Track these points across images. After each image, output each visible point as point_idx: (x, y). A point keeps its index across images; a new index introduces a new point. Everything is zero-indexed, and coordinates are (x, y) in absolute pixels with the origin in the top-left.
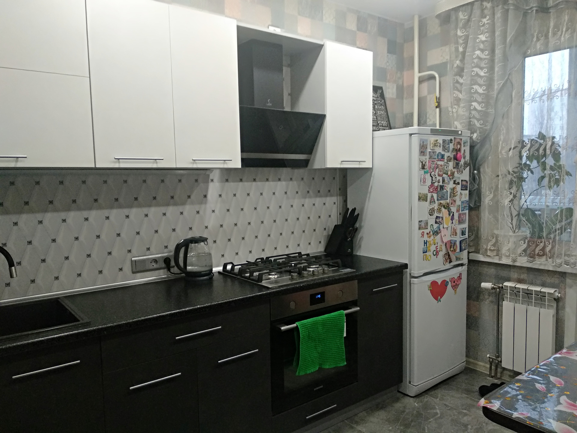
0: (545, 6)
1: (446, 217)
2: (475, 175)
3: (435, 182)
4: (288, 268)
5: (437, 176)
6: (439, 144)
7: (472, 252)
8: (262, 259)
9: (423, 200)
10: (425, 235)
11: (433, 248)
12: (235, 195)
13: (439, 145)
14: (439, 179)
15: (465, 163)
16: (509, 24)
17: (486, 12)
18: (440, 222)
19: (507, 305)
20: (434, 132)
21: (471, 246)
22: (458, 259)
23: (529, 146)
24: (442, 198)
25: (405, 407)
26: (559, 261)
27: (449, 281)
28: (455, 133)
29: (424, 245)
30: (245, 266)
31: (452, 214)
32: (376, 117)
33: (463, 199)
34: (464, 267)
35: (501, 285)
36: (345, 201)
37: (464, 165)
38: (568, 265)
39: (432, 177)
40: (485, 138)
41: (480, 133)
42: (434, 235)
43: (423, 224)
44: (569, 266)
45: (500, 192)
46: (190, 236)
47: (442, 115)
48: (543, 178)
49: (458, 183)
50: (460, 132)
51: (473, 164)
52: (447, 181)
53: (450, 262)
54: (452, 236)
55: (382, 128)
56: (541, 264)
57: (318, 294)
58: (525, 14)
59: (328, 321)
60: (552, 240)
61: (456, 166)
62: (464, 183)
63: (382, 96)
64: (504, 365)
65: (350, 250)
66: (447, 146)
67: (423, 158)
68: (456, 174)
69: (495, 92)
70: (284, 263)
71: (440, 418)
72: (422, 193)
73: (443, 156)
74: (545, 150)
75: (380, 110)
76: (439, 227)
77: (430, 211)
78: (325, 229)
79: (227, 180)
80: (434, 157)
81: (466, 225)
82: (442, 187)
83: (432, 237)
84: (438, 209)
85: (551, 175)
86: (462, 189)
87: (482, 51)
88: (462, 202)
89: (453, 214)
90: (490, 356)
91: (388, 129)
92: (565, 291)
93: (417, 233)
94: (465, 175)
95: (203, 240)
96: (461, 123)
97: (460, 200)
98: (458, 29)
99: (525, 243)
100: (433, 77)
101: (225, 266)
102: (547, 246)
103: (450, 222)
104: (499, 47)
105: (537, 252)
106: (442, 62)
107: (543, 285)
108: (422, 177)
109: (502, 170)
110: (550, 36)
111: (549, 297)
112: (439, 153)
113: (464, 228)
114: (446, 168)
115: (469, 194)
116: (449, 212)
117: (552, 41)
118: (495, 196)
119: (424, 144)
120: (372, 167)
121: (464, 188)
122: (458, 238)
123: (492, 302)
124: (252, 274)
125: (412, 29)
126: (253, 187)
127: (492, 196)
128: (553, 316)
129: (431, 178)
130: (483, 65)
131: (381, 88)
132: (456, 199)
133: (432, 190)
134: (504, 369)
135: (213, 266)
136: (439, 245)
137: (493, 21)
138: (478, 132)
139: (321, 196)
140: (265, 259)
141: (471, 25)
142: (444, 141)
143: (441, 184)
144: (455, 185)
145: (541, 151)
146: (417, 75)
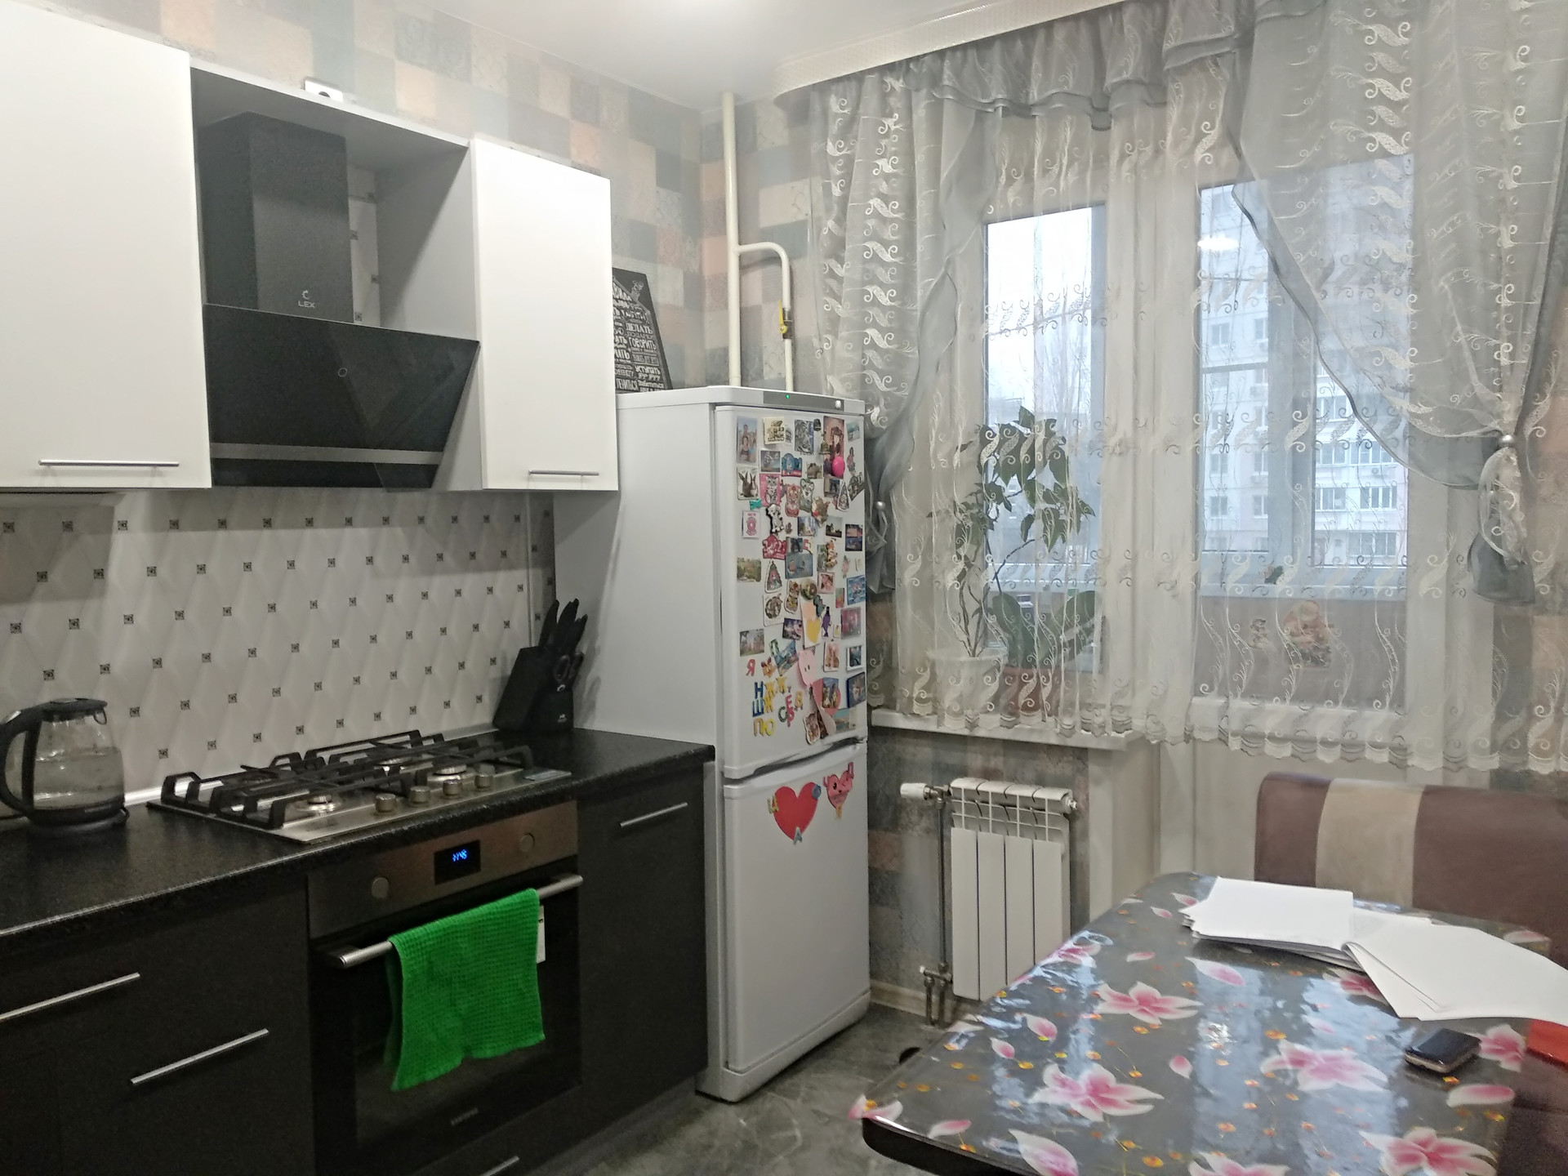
0: (1023, 101)
1: (809, 621)
2: (879, 513)
3: (778, 529)
4: (370, 781)
5: (783, 514)
6: (784, 433)
7: (879, 707)
8: (294, 757)
9: (749, 577)
10: (758, 668)
11: (778, 701)
12: (202, 569)
13: (785, 436)
14: (790, 524)
15: (854, 481)
16: (943, 137)
17: (892, 100)
18: (794, 633)
19: (960, 837)
20: (774, 401)
21: (875, 693)
22: (841, 726)
23: (996, 440)
24: (798, 571)
25: (712, 1134)
26: (1067, 721)
27: (821, 785)
28: (827, 404)
29: (756, 694)
30: (234, 781)
31: (824, 612)
32: (631, 354)
33: (852, 574)
34: (858, 746)
35: (945, 788)
36: (551, 582)
37: (851, 487)
38: (1087, 731)
39: (771, 518)
40: (899, 420)
41: (886, 406)
42: (781, 668)
43: (751, 641)
44: (1090, 733)
45: (934, 556)
46: (46, 696)
47: (800, 357)
48: (1029, 520)
49: (839, 534)
50: (838, 403)
51: (873, 484)
52: (810, 529)
53: (824, 734)
54: (826, 669)
55: (647, 384)
56: (1032, 731)
57: (459, 849)
58: (981, 115)
59: (490, 923)
60: (1053, 670)
61: (831, 490)
62: (853, 532)
63: (646, 299)
64: (958, 990)
65: (563, 716)
66: (808, 438)
67: (746, 468)
68: (831, 511)
69: (919, 306)
70: (360, 766)
71: (803, 1148)
72: (745, 560)
73: (797, 464)
74: (1031, 451)
75: (641, 335)
76: (792, 646)
77: (767, 605)
78: (493, 661)
79: (175, 525)
80: (776, 467)
81: (860, 640)
82: (797, 544)
83: (776, 674)
84: (788, 601)
85: (1046, 513)
86: (848, 547)
87: (886, 199)
88: (850, 582)
89: (828, 612)
90: (927, 971)
91: (664, 389)
92: (1087, 796)
93: (736, 662)
94: (856, 513)
95: (94, 708)
96: (843, 381)
97: (845, 576)
98: (829, 140)
99: (994, 679)
100: (773, 259)
101: (169, 784)
102: (1044, 686)
103: (820, 633)
104: (925, 193)
105: (1021, 701)
106: (794, 220)
107: (1041, 782)
108: (746, 518)
109: (939, 502)
110: (1036, 173)
111: (1053, 811)
112: (788, 455)
113: (855, 648)
114: (807, 494)
115: (867, 561)
116: (817, 606)
117: (1041, 188)
118: (926, 564)
119: (749, 431)
120: (617, 489)
121: (853, 545)
122: (842, 674)
123: (928, 831)
124: (251, 806)
125: (719, 128)
126: (265, 544)
127: (918, 564)
128: (1063, 857)
129: (769, 519)
130: (888, 235)
131: (642, 278)
132: (833, 573)
133: (772, 552)
134: (960, 1000)
135: (126, 787)
136: (793, 693)
137: (909, 126)
138: (882, 402)
139: (479, 569)
140: (303, 757)
141: (857, 131)
142: (799, 425)
143: (794, 534)
144: (829, 539)
145: (1023, 454)
146: (734, 250)
